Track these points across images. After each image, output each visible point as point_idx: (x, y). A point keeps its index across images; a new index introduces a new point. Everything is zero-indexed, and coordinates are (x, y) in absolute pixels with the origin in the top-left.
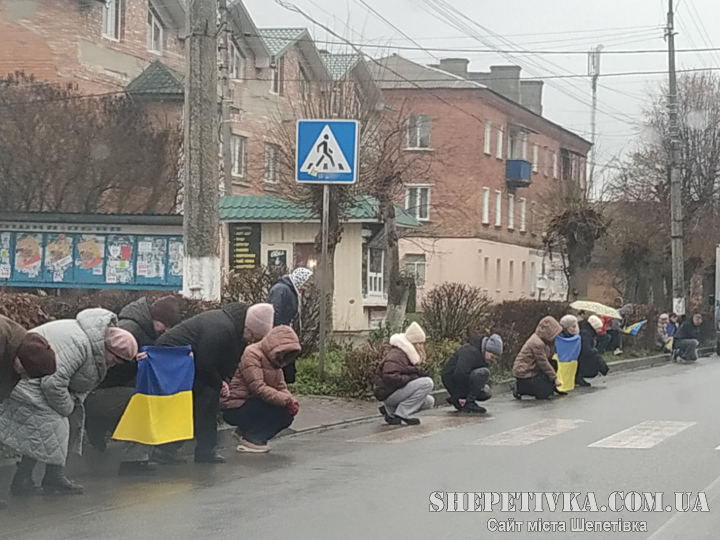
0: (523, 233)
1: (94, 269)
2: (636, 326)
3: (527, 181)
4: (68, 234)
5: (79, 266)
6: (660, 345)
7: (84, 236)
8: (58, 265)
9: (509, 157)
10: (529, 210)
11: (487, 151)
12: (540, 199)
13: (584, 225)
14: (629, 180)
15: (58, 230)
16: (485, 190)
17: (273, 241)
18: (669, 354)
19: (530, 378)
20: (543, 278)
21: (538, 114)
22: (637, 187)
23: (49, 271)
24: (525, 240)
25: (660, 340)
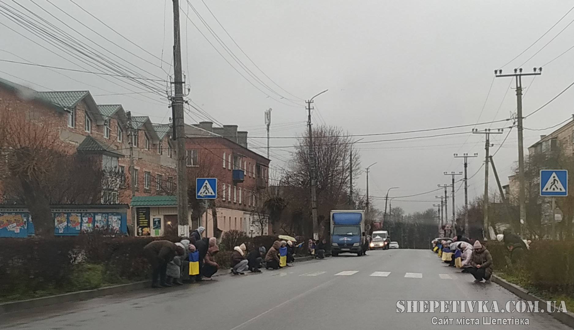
0: (240, 204)
1: (76, 227)
2: (300, 244)
3: (242, 180)
4: (65, 213)
5: (70, 226)
6: (309, 252)
7: (72, 214)
8: (61, 226)
9: (234, 169)
10: (243, 193)
11: (224, 167)
12: (248, 187)
13: (278, 204)
14: (290, 179)
15: (61, 211)
16: (224, 185)
17: (155, 215)
18: (313, 256)
19: (271, 262)
20: (253, 226)
21: (245, 147)
22: (293, 182)
23: (57, 228)
24: (241, 207)
25: (309, 250)
